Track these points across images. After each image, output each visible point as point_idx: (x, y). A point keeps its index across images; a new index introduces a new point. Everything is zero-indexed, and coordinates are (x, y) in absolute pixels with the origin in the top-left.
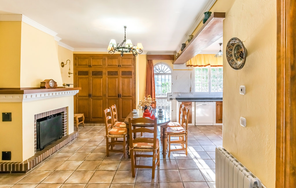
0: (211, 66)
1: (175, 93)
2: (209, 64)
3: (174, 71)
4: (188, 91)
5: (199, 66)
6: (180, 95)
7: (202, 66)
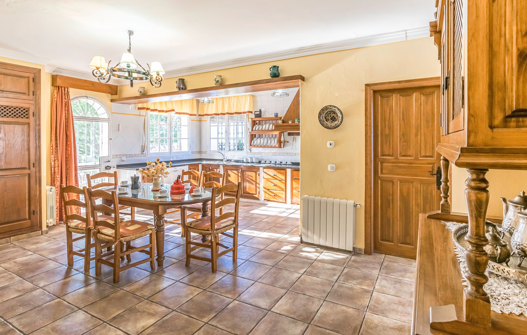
0: (177, 113)
1: (115, 157)
2: (173, 110)
3: (113, 114)
4: (138, 151)
5: (160, 111)
6: (124, 158)
7: (163, 111)
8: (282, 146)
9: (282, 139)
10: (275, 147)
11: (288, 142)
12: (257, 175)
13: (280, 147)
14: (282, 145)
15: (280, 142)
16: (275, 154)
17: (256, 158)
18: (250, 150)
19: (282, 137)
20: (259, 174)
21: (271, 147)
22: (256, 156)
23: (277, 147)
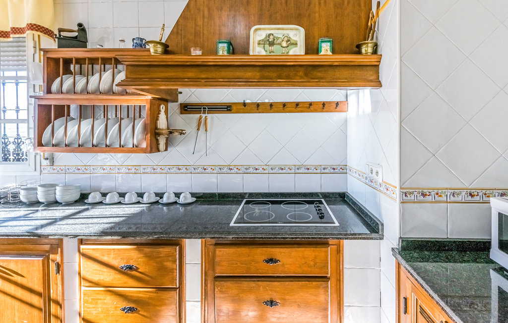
8: (162, 146)
9: (162, 123)
10: (136, 149)
11: (182, 133)
12: (53, 267)
13: (154, 148)
14: (162, 141)
15: (153, 132)
16: (136, 170)
17: (66, 187)
18: (52, 160)
19: (162, 117)
20: (59, 267)
21: (122, 148)
22: (69, 178)
23: (144, 151)
